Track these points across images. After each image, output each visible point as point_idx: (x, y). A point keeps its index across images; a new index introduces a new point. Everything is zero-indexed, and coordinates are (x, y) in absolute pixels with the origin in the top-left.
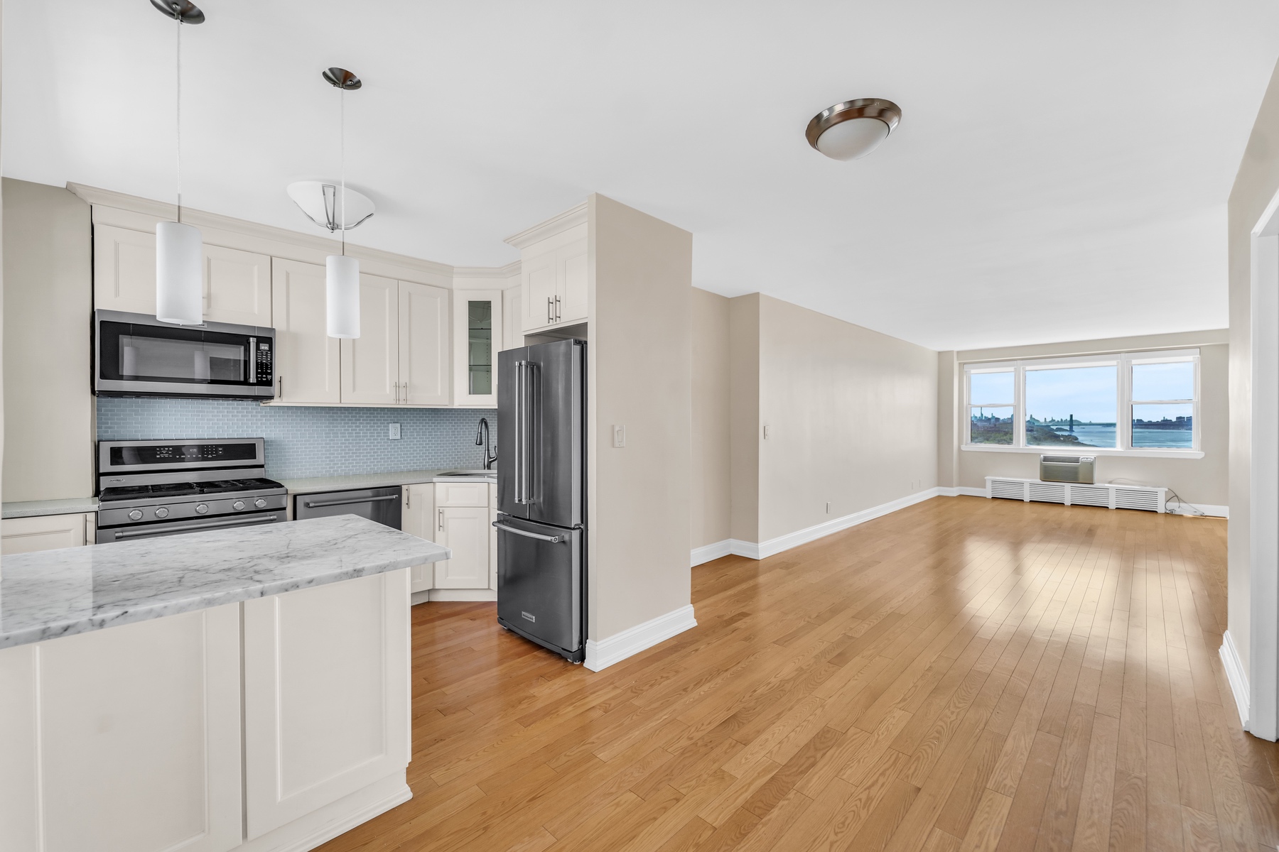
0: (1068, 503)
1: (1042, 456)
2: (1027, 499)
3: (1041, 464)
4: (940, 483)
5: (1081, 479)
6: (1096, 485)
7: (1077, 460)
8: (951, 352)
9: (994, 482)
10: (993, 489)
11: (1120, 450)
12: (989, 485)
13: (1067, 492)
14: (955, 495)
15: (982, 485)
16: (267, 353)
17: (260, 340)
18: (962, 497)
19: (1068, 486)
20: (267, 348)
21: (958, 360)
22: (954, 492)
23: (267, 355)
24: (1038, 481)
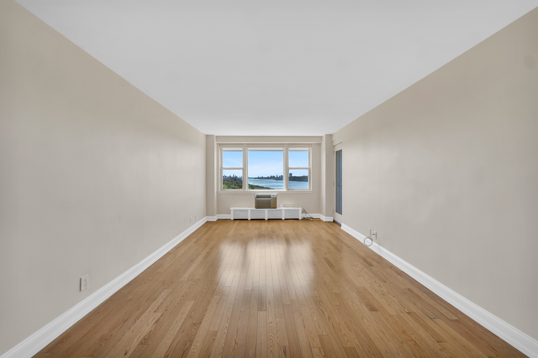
0: (266, 219)
1: (256, 195)
2: (249, 219)
3: (255, 199)
4: (207, 215)
5: (272, 206)
6: (278, 208)
7: (269, 197)
8: (213, 136)
9: (234, 210)
10: (234, 214)
11: (285, 191)
12: (232, 212)
13: (266, 213)
14: (215, 220)
15: (229, 213)
18: (219, 220)
19: (266, 210)
21: (216, 142)
22: (214, 219)
24: (254, 208)
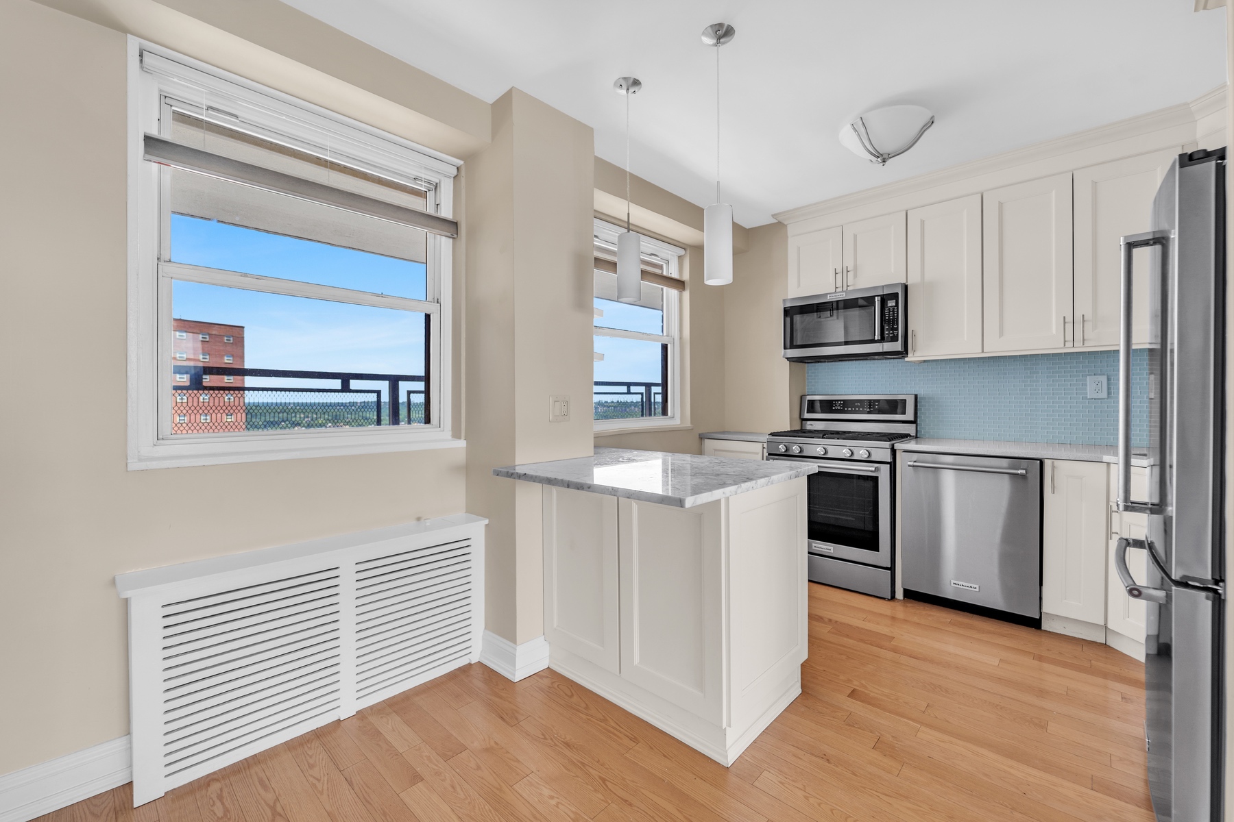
16: (894, 309)
17: (884, 300)
20: (894, 304)
23: (893, 311)
